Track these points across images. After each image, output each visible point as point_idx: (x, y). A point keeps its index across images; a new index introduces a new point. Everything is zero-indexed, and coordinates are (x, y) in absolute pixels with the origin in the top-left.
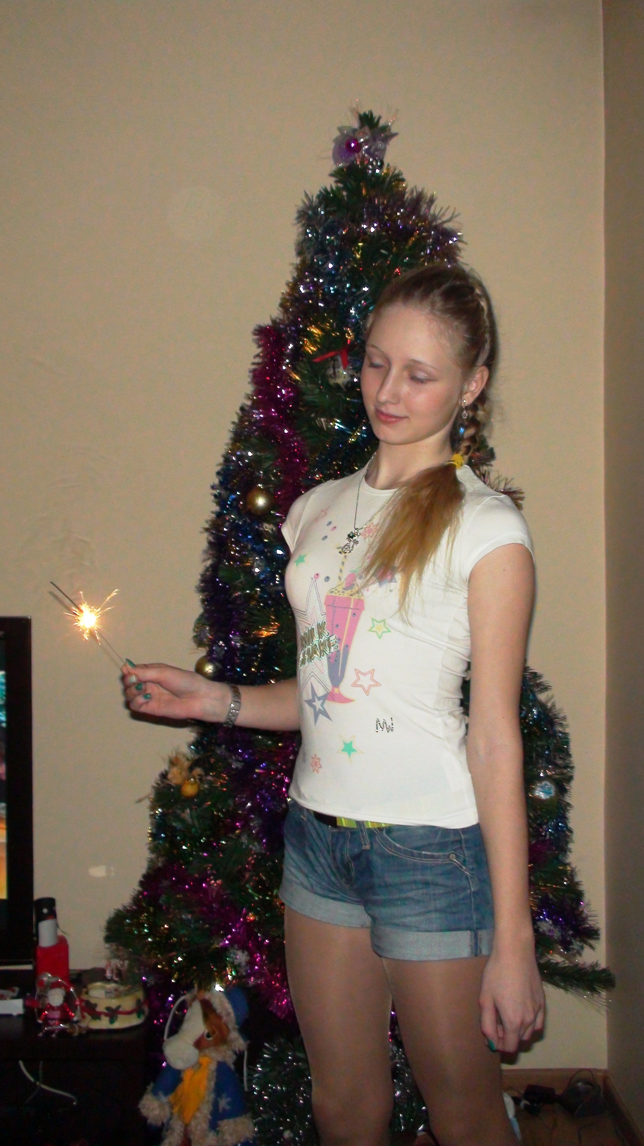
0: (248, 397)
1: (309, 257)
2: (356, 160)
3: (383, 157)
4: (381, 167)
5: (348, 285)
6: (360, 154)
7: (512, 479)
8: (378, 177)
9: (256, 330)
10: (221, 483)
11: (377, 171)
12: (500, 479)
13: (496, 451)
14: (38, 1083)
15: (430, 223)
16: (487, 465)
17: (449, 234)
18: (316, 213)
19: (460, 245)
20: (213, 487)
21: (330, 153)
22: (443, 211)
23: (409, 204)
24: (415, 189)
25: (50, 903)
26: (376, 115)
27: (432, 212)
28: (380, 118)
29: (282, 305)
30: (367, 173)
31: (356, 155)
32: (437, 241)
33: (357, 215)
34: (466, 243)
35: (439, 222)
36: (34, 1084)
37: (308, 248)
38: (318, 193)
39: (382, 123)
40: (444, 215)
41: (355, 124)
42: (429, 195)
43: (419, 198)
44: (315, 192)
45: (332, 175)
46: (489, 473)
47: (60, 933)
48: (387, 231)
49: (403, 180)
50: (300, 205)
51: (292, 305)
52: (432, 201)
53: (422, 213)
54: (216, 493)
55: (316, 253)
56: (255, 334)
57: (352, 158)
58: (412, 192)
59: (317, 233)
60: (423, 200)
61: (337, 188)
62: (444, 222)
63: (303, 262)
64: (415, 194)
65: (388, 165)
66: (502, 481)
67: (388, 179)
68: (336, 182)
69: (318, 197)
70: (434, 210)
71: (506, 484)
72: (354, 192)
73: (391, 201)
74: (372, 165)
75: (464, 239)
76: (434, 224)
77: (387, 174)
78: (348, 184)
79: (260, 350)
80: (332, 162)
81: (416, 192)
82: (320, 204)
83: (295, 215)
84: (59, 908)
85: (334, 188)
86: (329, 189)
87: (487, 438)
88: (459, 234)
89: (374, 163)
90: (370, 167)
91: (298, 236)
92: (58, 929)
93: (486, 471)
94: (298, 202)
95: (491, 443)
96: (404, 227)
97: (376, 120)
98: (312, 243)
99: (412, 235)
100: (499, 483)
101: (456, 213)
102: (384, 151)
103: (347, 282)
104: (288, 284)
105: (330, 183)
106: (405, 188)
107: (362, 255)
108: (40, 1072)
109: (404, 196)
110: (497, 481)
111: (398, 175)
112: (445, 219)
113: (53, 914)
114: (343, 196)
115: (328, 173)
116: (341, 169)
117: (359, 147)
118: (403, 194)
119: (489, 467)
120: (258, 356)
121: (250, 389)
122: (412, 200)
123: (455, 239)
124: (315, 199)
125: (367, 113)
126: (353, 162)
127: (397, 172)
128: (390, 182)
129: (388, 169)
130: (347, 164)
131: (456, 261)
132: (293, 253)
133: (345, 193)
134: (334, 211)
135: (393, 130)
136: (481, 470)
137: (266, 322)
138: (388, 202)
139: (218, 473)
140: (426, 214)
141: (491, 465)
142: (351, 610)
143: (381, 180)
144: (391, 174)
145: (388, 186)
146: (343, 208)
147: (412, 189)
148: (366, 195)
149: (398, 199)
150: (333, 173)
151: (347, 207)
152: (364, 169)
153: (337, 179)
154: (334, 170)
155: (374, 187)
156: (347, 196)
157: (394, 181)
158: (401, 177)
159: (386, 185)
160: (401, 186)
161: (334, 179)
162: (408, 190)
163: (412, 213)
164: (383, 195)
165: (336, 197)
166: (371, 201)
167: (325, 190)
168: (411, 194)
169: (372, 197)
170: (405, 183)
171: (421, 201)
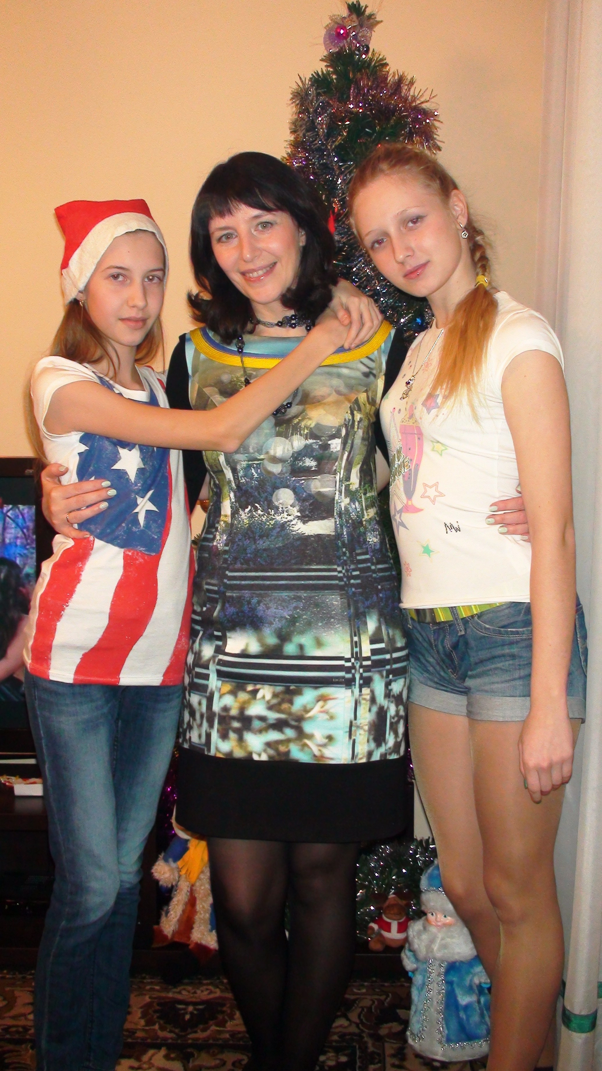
1: (301, 135)
2: (345, 45)
3: (369, 42)
4: (367, 52)
5: (336, 159)
6: (348, 40)
8: (364, 62)
11: (364, 56)
15: (410, 103)
17: (426, 114)
18: (307, 94)
19: (436, 123)
21: (321, 41)
22: (420, 94)
23: (391, 86)
24: (396, 72)
26: (363, 4)
27: (411, 94)
28: (366, 7)
30: (354, 58)
31: (345, 41)
32: (416, 120)
33: (345, 96)
34: (441, 122)
35: (419, 102)
37: (301, 127)
38: (311, 76)
39: (368, 12)
40: (422, 96)
41: (344, 12)
42: (409, 78)
43: (399, 82)
44: (307, 75)
45: (322, 60)
48: (371, 111)
49: (386, 65)
50: (295, 86)
52: (412, 83)
53: (403, 95)
55: (308, 131)
57: (342, 45)
58: (394, 76)
59: (308, 112)
60: (404, 82)
61: (328, 72)
62: (422, 102)
63: (295, 139)
64: (396, 77)
65: (373, 51)
67: (373, 64)
68: (327, 66)
69: (311, 79)
70: (414, 91)
72: (342, 75)
73: (376, 83)
74: (359, 50)
75: (440, 118)
76: (414, 104)
77: (371, 60)
78: (337, 68)
80: (323, 47)
81: (398, 75)
82: (312, 85)
83: (292, 96)
85: (325, 72)
86: (320, 73)
88: (435, 114)
89: (361, 49)
90: (357, 52)
91: (293, 115)
94: (292, 85)
96: (386, 107)
97: (363, 8)
98: (304, 122)
99: (394, 115)
101: (433, 95)
102: (368, 38)
103: (334, 157)
105: (321, 67)
106: (388, 72)
107: (348, 132)
109: (387, 78)
111: (382, 60)
112: (422, 99)
114: (333, 79)
116: (331, 55)
117: (347, 34)
122: (394, 82)
123: (432, 119)
124: (307, 82)
125: (355, 3)
126: (342, 48)
127: (381, 57)
128: (375, 67)
129: (373, 54)
130: (338, 50)
131: (432, 139)
132: (288, 131)
133: (334, 77)
134: (324, 92)
135: (377, 19)
138: (373, 84)
140: (406, 95)
142: (416, 435)
143: (366, 65)
144: (375, 59)
145: (372, 71)
146: (332, 90)
147: (394, 73)
148: (353, 78)
149: (382, 82)
150: (324, 58)
151: (336, 89)
152: (352, 54)
153: (328, 64)
154: (325, 55)
155: (360, 71)
156: (335, 79)
157: (378, 66)
158: (384, 62)
159: (371, 69)
160: (384, 70)
161: (325, 64)
162: (390, 73)
163: (394, 94)
164: (368, 79)
165: (326, 79)
166: (357, 83)
167: (318, 74)
168: (393, 76)
169: (358, 80)
170: (388, 68)
171: (402, 83)
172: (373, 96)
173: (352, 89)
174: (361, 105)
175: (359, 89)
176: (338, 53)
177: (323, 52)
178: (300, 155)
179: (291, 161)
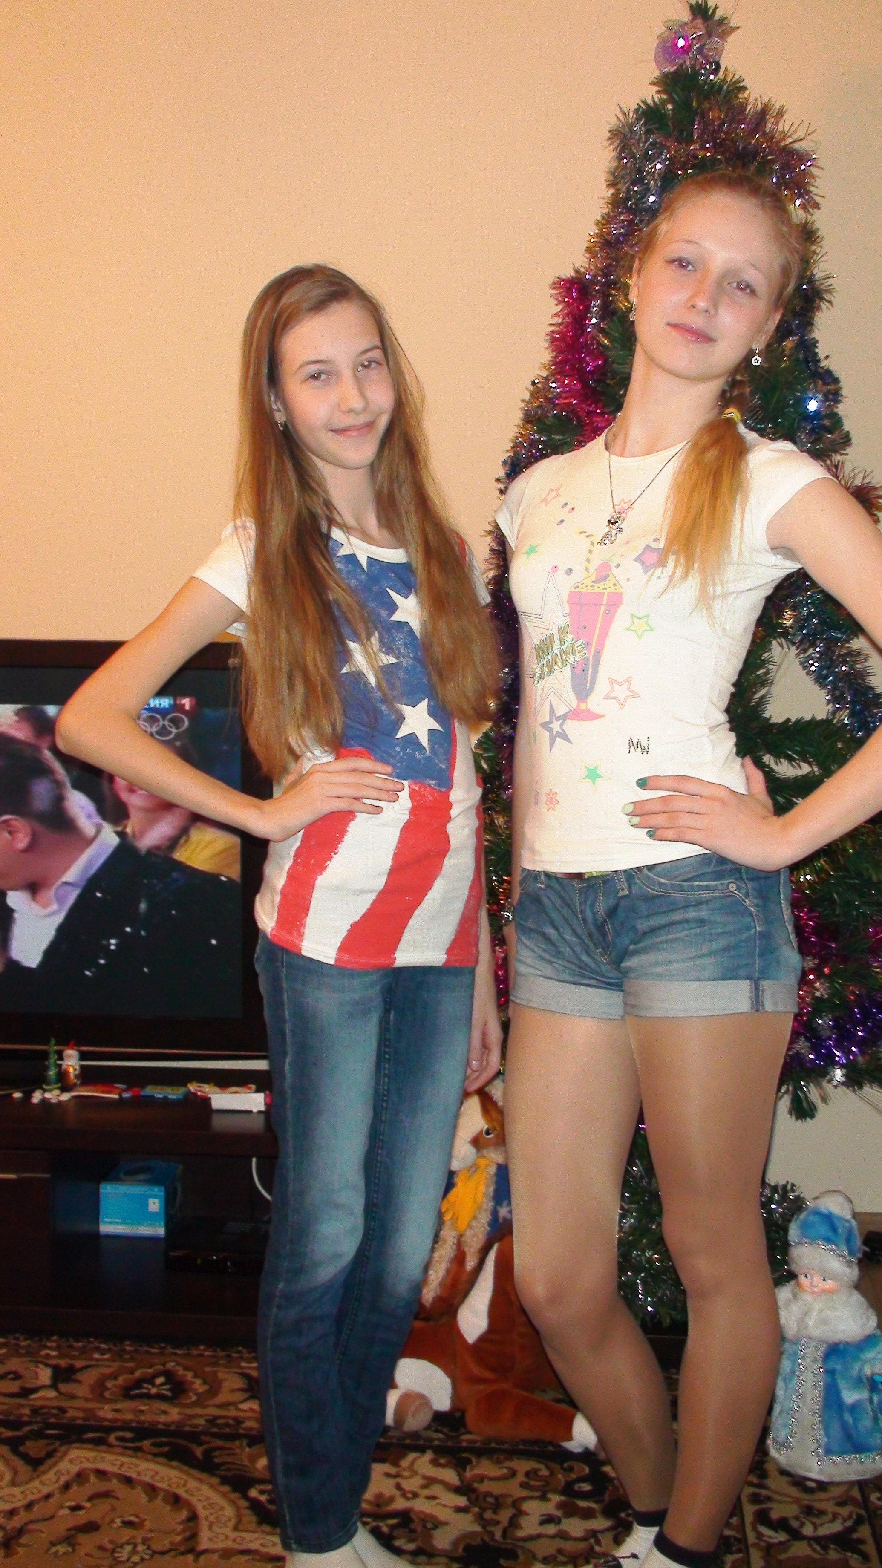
0: (545, 367)
1: (624, 189)
2: (685, 62)
3: (720, 57)
4: (716, 71)
6: (691, 55)
7: (871, 472)
8: (713, 84)
9: (554, 283)
10: (508, 474)
11: (712, 77)
12: (856, 472)
13: (852, 435)
15: (778, 142)
16: (841, 454)
17: (803, 157)
18: (632, 131)
19: (814, 171)
20: (498, 480)
21: (652, 56)
22: (793, 129)
23: (751, 119)
24: (759, 99)
26: (711, 3)
27: (780, 129)
28: (716, 8)
29: (588, 250)
30: (698, 80)
31: (685, 57)
32: (787, 167)
33: (685, 134)
34: (823, 169)
35: (790, 140)
37: (623, 177)
38: (636, 107)
39: (719, 14)
40: (795, 132)
41: (685, 16)
42: (778, 106)
43: (763, 113)
44: (631, 105)
45: (652, 84)
46: (843, 464)
48: (723, 154)
49: (744, 88)
50: (614, 121)
51: (601, 249)
52: (781, 113)
53: (768, 131)
54: (503, 488)
55: (634, 183)
56: (554, 288)
57: (681, 61)
59: (633, 156)
60: (770, 112)
61: (660, 99)
62: (795, 141)
63: (615, 196)
64: (759, 107)
65: (726, 69)
66: (859, 472)
67: (726, 87)
68: (658, 92)
69: (636, 111)
70: (784, 125)
71: (864, 478)
72: (682, 105)
73: (730, 115)
74: (705, 69)
75: (820, 163)
76: (783, 144)
77: (724, 81)
78: (674, 95)
79: (560, 307)
80: (654, 65)
81: (761, 103)
82: (638, 120)
83: (609, 135)
85: (657, 100)
86: (650, 102)
87: (843, 418)
88: (814, 156)
89: (708, 67)
90: (703, 72)
91: (610, 162)
93: (839, 461)
94: (610, 119)
95: (847, 426)
96: (744, 148)
97: (712, 9)
98: (628, 171)
99: (754, 159)
100: (855, 476)
101: (811, 130)
102: (719, 52)
104: (597, 224)
105: (651, 94)
106: (747, 99)
109: (745, 108)
110: (852, 474)
111: (738, 81)
112: (795, 137)
114: (667, 111)
115: (650, 81)
116: (666, 76)
117: (689, 45)
118: (743, 107)
119: (844, 457)
120: (556, 315)
121: (547, 356)
122: (756, 113)
123: (809, 163)
124: (631, 115)
125: (700, 2)
126: (681, 66)
127: (736, 77)
128: (728, 92)
129: (726, 74)
130: (675, 68)
131: (808, 192)
132: (605, 184)
133: (669, 107)
134: (657, 129)
135: (732, 24)
136: (833, 459)
137: (568, 273)
138: (726, 116)
139: (505, 463)
140: (773, 131)
141: (847, 454)
142: (603, 607)
143: (715, 89)
144: (729, 80)
145: (725, 97)
146: (667, 125)
147: (756, 100)
148: (698, 109)
149: (739, 114)
150: (655, 80)
151: (672, 123)
152: (697, 73)
153: (660, 89)
154: (656, 76)
155: (707, 97)
156: (672, 110)
157: (733, 90)
158: (741, 84)
159: (723, 94)
160: (740, 96)
161: (657, 88)
162: (750, 100)
163: (755, 130)
164: (719, 108)
165: (660, 111)
166: (703, 115)
167: (645, 102)
168: (755, 104)
169: (705, 110)
170: (747, 93)
171: (767, 115)
172: (726, 133)
173: (696, 123)
174: (708, 146)
175: (706, 123)
176: (676, 73)
177: (655, 73)
178: (622, 218)
179: (608, 226)
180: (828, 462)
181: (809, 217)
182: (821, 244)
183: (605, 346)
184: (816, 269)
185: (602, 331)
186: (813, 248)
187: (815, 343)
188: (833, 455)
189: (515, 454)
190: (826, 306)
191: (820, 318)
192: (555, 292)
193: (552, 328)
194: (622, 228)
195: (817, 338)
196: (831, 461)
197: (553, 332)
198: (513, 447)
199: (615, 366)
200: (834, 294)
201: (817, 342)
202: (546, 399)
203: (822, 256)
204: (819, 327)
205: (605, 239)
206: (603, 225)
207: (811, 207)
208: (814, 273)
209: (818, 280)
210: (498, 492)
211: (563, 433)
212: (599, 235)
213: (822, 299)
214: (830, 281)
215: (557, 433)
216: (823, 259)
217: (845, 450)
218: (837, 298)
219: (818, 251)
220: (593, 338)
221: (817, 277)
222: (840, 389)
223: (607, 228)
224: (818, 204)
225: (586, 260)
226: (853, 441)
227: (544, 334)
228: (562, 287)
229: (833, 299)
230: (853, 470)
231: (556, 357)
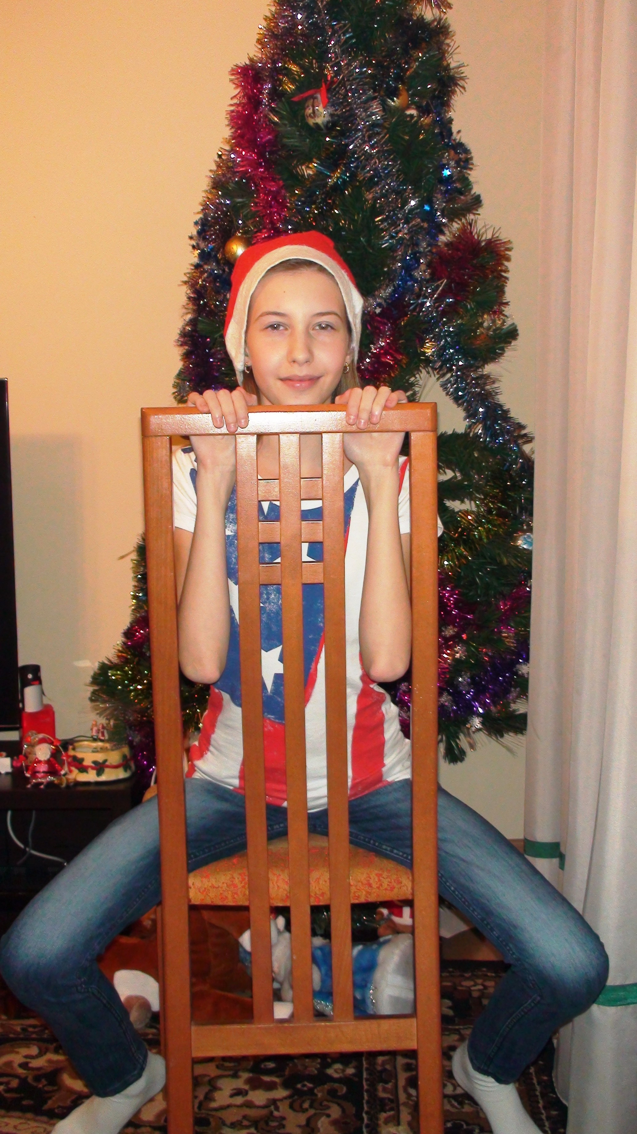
0: (227, 141)
7: (499, 228)
9: (233, 70)
10: (199, 233)
12: (487, 227)
13: (482, 198)
14: (27, 849)
16: (474, 214)
20: (191, 238)
25: (36, 669)
29: (259, 41)
36: (24, 851)
46: (476, 222)
47: (46, 701)
51: (270, 41)
54: (195, 244)
56: (233, 74)
66: (489, 228)
71: (493, 233)
79: (238, 90)
84: (44, 675)
87: (473, 183)
92: (44, 697)
95: (477, 189)
100: (486, 232)
104: (266, 18)
108: (30, 840)
110: (483, 230)
113: (37, 680)
119: (477, 216)
120: (235, 97)
121: (227, 132)
136: (467, 218)
137: (244, 61)
139: (196, 223)
141: (479, 214)
178: (286, 13)
179: (275, 21)
180: (463, 220)
181: (442, 15)
182: (453, 38)
183: (275, 123)
184: (451, 59)
185: (272, 110)
186: (448, 41)
187: (451, 121)
188: (468, 215)
189: (204, 215)
190: (460, 91)
191: (456, 101)
192: (233, 77)
193: (232, 108)
194: (287, 22)
195: (453, 117)
196: (466, 219)
197: (232, 111)
198: (202, 210)
199: (285, 140)
200: (466, 80)
201: (452, 120)
202: (228, 168)
203: (456, 49)
204: (455, 108)
205: (273, 33)
206: (271, 20)
207: (444, 6)
208: (449, 62)
209: (453, 69)
210: (191, 247)
211: (242, 197)
212: (268, 29)
213: (456, 85)
214: (463, 69)
215: (239, 197)
216: (456, 51)
217: (477, 211)
218: (469, 85)
219: (452, 44)
220: (266, 116)
221: (452, 66)
222: (471, 158)
223: (274, 23)
224: (449, 4)
225: (257, 49)
226: (483, 202)
227: (225, 113)
228: (239, 73)
229: (466, 85)
230: (485, 226)
231: (236, 131)
